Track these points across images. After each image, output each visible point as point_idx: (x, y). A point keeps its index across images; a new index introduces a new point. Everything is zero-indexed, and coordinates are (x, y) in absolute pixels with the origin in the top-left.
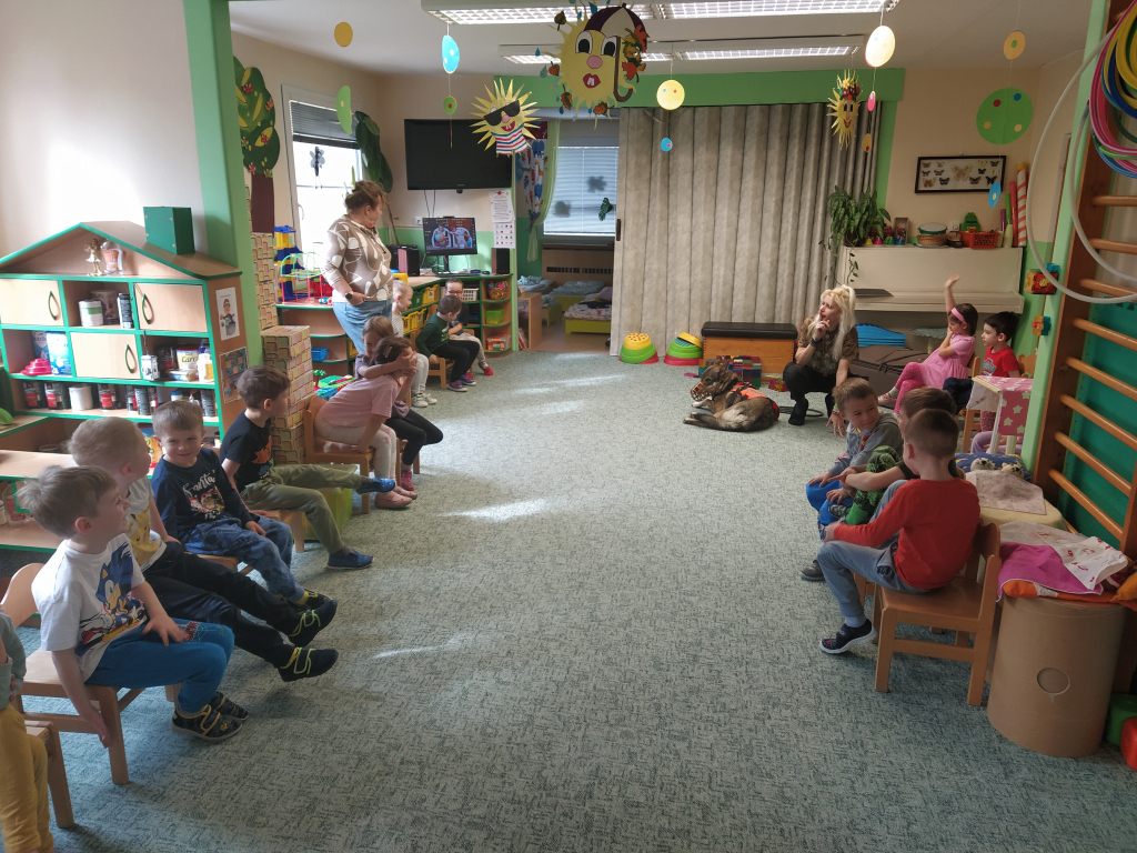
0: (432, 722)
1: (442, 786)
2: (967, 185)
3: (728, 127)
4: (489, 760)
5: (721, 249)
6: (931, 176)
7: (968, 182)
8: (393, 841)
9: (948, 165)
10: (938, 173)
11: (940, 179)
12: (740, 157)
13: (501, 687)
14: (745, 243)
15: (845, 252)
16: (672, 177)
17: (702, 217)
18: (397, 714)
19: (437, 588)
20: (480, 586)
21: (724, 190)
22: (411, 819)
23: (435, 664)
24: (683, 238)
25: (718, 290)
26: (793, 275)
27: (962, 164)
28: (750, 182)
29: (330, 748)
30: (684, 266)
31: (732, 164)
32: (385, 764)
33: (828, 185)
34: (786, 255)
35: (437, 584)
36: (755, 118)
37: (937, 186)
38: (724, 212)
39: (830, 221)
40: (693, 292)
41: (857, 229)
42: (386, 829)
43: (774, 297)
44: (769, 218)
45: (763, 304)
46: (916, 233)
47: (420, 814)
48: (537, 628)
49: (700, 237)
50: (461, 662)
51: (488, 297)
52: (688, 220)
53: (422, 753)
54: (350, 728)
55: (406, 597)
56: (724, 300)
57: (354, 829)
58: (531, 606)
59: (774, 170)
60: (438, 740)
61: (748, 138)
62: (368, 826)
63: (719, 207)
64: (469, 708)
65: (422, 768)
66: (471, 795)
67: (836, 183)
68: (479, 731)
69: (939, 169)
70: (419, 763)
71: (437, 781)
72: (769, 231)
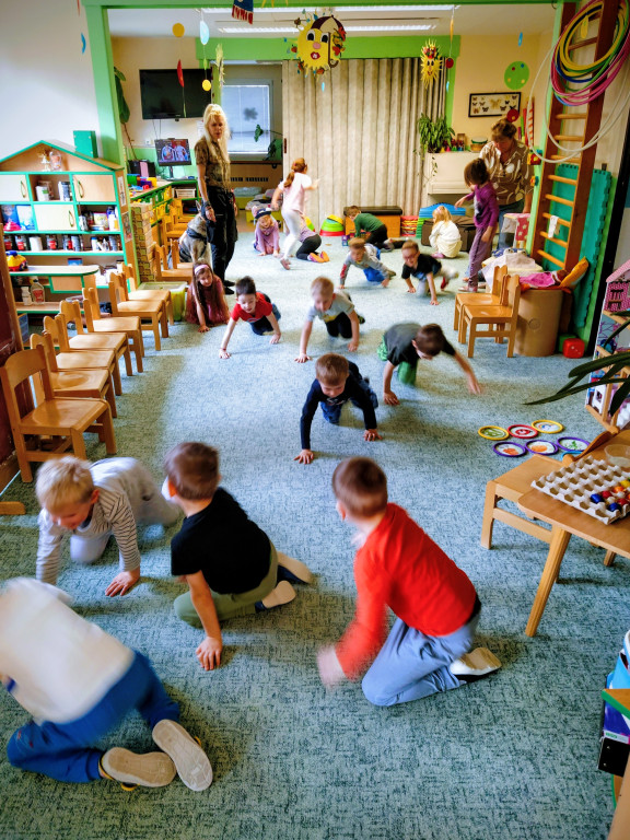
2: (498, 112)
3: (353, 73)
5: (352, 158)
6: (478, 106)
7: (499, 109)
9: (487, 98)
10: (482, 104)
11: (484, 109)
12: (361, 94)
14: (367, 153)
15: (429, 156)
16: (319, 108)
17: (339, 135)
21: (352, 118)
24: (328, 151)
25: (351, 185)
26: (397, 174)
27: (495, 98)
28: (369, 111)
30: (329, 170)
31: (357, 98)
33: (417, 112)
34: (392, 161)
36: (370, 67)
37: (481, 112)
38: (353, 132)
39: (419, 137)
40: (336, 187)
41: (436, 141)
43: (386, 189)
44: (381, 135)
45: (379, 194)
46: (469, 143)
49: (338, 150)
52: (330, 138)
56: (355, 192)
59: (384, 102)
61: (366, 81)
63: (350, 128)
67: (421, 111)
69: (482, 102)
72: (382, 145)
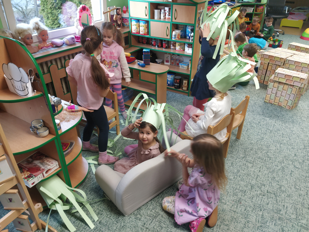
0: (274, 178)
1: (286, 206)
4: (301, 200)
8: (273, 224)
13: (297, 169)
18: (260, 171)
19: (259, 122)
20: (276, 124)
22: (278, 217)
23: (268, 154)
29: (239, 179)
32: (262, 191)
35: (259, 121)
42: (270, 218)
47: (281, 216)
48: (303, 147)
50: (278, 155)
51: (256, 11)
53: (274, 190)
54: (244, 172)
55: (249, 124)
57: (258, 215)
58: (298, 137)
60: (279, 186)
62: (262, 215)
64: (287, 175)
65: (276, 196)
66: (298, 214)
68: (293, 187)
70: (274, 194)
71: (283, 204)
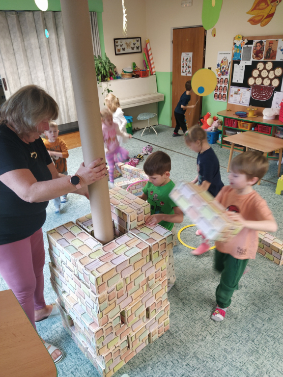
2: (130, 51)
6: (119, 47)
7: (131, 49)
10: (121, 46)
11: (123, 49)
27: (128, 41)
37: (122, 52)
69: (121, 44)
